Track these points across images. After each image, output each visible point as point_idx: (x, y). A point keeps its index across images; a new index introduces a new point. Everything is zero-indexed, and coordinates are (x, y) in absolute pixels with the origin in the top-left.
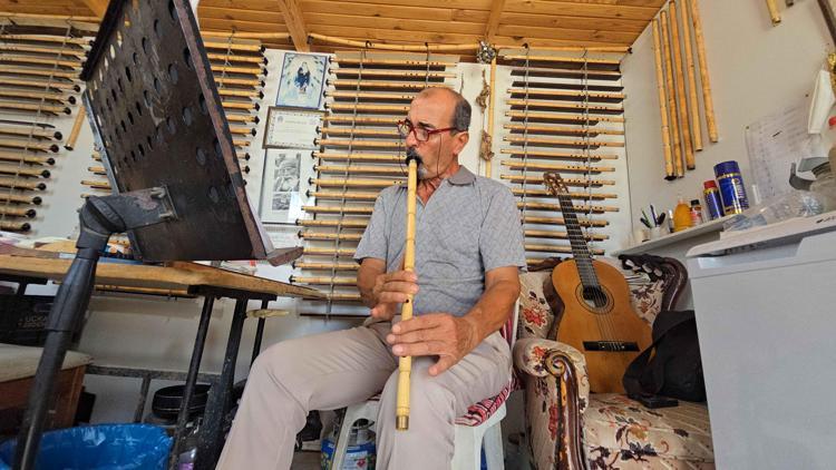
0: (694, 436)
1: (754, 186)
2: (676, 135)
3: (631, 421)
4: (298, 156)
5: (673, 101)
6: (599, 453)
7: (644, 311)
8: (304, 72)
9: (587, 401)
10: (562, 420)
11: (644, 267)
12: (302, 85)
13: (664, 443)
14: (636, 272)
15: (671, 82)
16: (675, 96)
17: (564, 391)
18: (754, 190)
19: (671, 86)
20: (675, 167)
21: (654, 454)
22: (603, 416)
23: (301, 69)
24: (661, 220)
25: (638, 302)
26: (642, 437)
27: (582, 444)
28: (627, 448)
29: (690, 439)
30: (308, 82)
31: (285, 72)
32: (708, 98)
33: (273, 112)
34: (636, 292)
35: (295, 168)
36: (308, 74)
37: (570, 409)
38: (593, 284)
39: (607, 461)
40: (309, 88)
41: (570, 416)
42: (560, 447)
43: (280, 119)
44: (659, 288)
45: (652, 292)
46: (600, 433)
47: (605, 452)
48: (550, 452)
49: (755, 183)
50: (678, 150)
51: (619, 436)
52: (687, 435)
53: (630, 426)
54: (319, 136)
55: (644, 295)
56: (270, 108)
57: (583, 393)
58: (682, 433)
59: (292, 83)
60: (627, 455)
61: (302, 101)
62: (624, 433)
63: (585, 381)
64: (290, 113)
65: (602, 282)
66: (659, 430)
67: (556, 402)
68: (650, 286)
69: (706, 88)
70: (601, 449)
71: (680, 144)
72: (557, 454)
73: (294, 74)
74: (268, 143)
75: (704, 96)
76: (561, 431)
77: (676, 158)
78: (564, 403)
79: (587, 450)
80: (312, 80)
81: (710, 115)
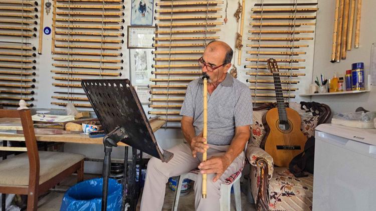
0: (309, 190)
1: (369, 76)
2: (340, 38)
3: (287, 184)
4: (145, 52)
5: (341, 18)
6: (274, 194)
7: (307, 130)
8: (143, 4)
9: (272, 176)
10: (261, 182)
11: (311, 109)
12: (142, 12)
13: (298, 191)
14: (307, 112)
15: (342, 6)
16: (343, 15)
17: (263, 173)
18: (369, 78)
19: (342, 9)
20: (336, 57)
21: (294, 195)
22: (277, 182)
23: (141, 3)
24: (325, 83)
25: (305, 125)
26: (290, 189)
27: (268, 191)
28: (284, 192)
29: (308, 190)
30: (145, 11)
31: (133, 5)
32: (358, 22)
33: (130, 29)
34: (305, 121)
35: (144, 58)
36: (145, 5)
37: (265, 179)
38: (285, 119)
39: (276, 196)
40: (146, 14)
41: (265, 181)
42: (260, 191)
43: (134, 32)
44: (317, 119)
45: (313, 121)
46: (275, 187)
47: (276, 194)
48: (256, 192)
49: (370, 74)
50: (339, 47)
51: (281, 189)
52: (307, 189)
53: (286, 185)
54: (154, 42)
55: (309, 122)
56: (128, 27)
57: (270, 173)
58: (306, 188)
59: (137, 11)
60: (284, 195)
61: (144, 22)
62: (284, 188)
63: (272, 168)
64: (138, 28)
65: (289, 118)
66: (297, 187)
67: (260, 175)
68: (313, 118)
69: (359, 16)
70: (275, 192)
71: (341, 44)
72: (259, 193)
73: (138, 6)
74: (130, 46)
75: (357, 21)
76: (260, 186)
77: (338, 52)
78: (262, 177)
79: (270, 192)
80: (147, 9)
81: (357, 32)
